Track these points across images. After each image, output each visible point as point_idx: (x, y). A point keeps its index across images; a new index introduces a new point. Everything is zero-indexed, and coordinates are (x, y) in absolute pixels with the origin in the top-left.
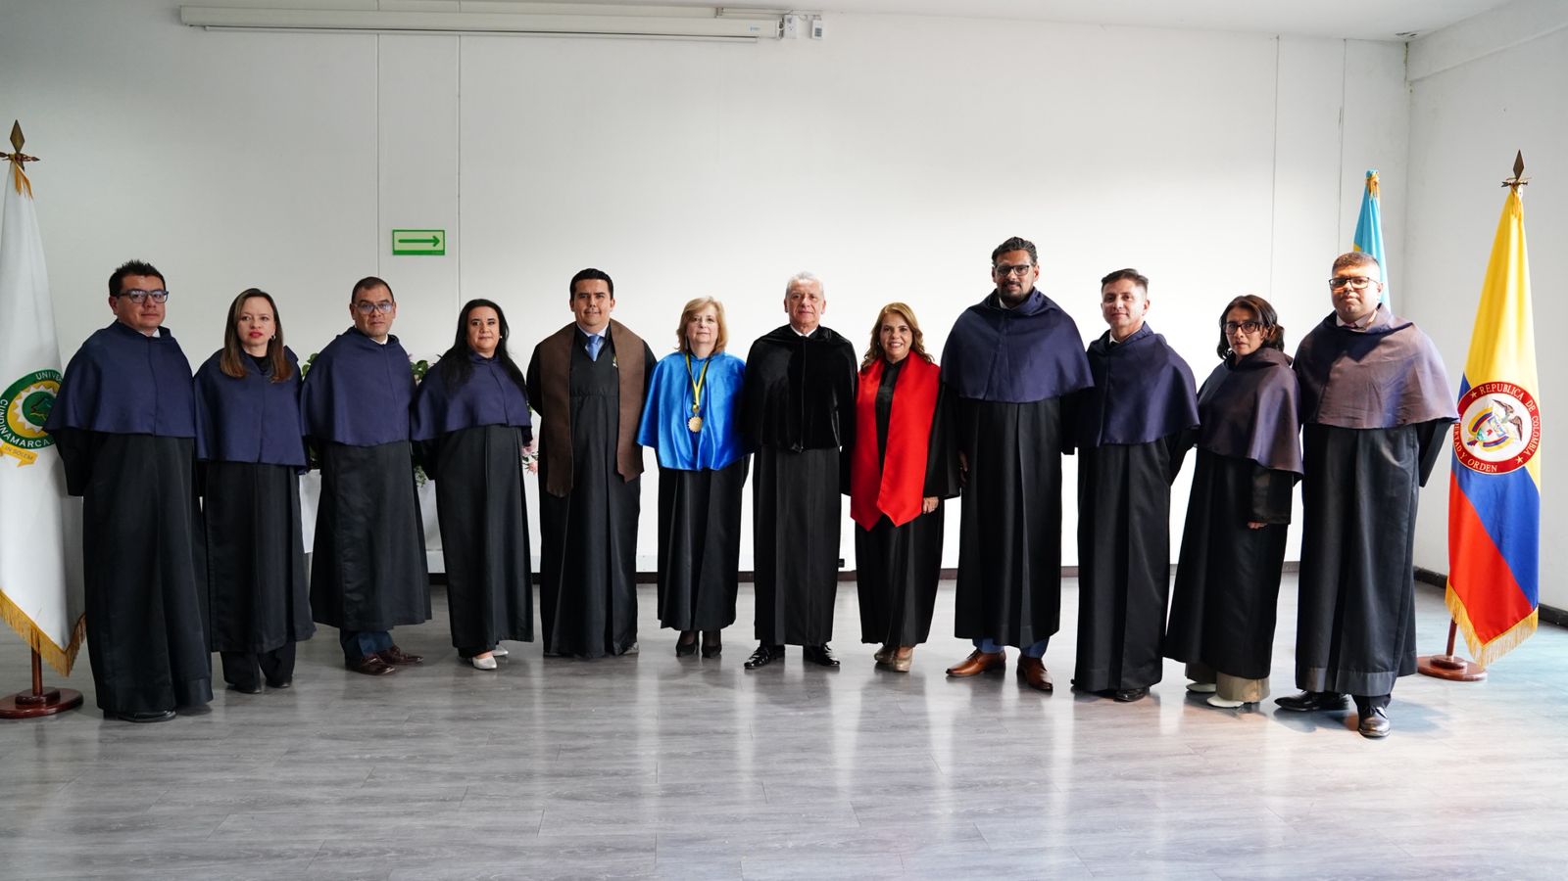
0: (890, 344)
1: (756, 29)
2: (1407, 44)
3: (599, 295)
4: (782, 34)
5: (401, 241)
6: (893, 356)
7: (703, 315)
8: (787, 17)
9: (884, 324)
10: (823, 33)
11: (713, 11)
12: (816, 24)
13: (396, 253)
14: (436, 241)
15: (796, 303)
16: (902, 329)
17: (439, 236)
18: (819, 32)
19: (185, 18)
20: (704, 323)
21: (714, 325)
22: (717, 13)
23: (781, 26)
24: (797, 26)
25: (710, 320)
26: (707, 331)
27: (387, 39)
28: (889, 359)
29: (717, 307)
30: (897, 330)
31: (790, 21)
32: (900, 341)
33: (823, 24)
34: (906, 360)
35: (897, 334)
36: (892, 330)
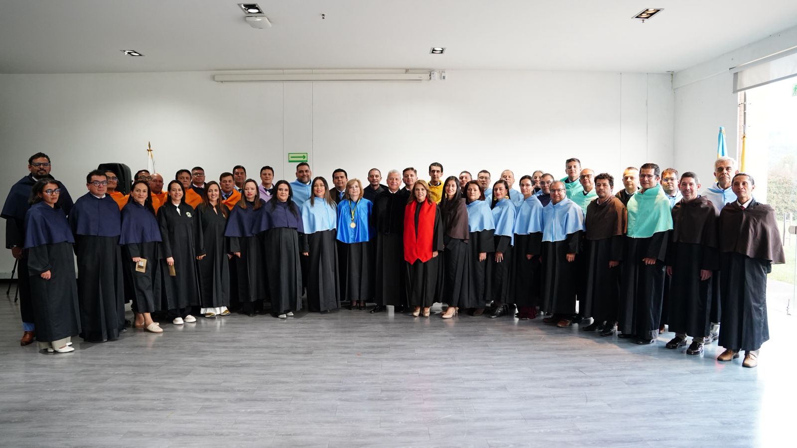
0: (419, 195)
1: (421, 77)
2: (672, 75)
3: (342, 177)
4: (430, 78)
5: (291, 157)
6: (420, 200)
7: (354, 186)
8: (432, 72)
9: (416, 188)
10: (446, 78)
11: (405, 71)
12: (443, 75)
13: (290, 161)
14: (304, 157)
15: (391, 181)
16: (423, 190)
17: (305, 155)
18: (444, 78)
19: (216, 79)
20: (355, 188)
21: (359, 188)
22: (406, 71)
23: (430, 76)
24: (436, 75)
25: (356, 187)
26: (356, 191)
27: (286, 84)
28: (418, 200)
29: (358, 181)
30: (421, 190)
31: (433, 74)
32: (422, 194)
33: (446, 75)
34: (423, 202)
35: (421, 191)
36: (419, 190)
